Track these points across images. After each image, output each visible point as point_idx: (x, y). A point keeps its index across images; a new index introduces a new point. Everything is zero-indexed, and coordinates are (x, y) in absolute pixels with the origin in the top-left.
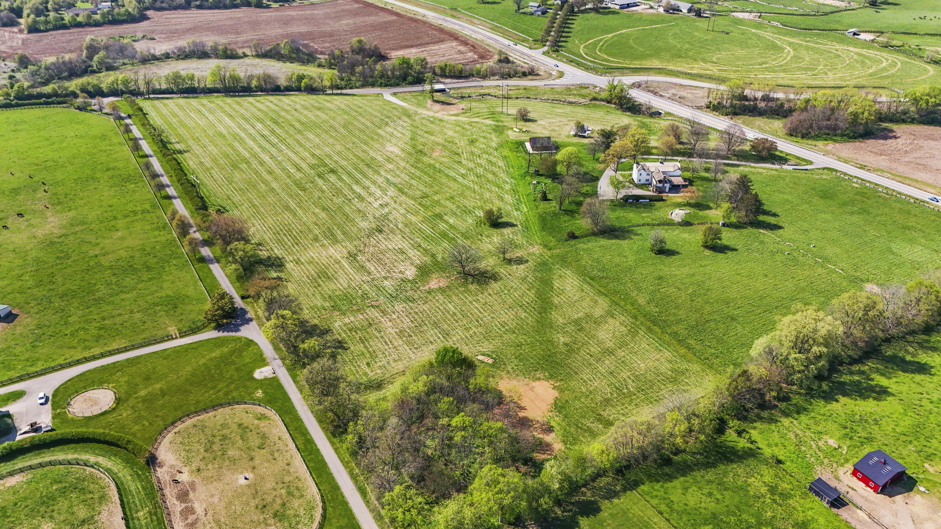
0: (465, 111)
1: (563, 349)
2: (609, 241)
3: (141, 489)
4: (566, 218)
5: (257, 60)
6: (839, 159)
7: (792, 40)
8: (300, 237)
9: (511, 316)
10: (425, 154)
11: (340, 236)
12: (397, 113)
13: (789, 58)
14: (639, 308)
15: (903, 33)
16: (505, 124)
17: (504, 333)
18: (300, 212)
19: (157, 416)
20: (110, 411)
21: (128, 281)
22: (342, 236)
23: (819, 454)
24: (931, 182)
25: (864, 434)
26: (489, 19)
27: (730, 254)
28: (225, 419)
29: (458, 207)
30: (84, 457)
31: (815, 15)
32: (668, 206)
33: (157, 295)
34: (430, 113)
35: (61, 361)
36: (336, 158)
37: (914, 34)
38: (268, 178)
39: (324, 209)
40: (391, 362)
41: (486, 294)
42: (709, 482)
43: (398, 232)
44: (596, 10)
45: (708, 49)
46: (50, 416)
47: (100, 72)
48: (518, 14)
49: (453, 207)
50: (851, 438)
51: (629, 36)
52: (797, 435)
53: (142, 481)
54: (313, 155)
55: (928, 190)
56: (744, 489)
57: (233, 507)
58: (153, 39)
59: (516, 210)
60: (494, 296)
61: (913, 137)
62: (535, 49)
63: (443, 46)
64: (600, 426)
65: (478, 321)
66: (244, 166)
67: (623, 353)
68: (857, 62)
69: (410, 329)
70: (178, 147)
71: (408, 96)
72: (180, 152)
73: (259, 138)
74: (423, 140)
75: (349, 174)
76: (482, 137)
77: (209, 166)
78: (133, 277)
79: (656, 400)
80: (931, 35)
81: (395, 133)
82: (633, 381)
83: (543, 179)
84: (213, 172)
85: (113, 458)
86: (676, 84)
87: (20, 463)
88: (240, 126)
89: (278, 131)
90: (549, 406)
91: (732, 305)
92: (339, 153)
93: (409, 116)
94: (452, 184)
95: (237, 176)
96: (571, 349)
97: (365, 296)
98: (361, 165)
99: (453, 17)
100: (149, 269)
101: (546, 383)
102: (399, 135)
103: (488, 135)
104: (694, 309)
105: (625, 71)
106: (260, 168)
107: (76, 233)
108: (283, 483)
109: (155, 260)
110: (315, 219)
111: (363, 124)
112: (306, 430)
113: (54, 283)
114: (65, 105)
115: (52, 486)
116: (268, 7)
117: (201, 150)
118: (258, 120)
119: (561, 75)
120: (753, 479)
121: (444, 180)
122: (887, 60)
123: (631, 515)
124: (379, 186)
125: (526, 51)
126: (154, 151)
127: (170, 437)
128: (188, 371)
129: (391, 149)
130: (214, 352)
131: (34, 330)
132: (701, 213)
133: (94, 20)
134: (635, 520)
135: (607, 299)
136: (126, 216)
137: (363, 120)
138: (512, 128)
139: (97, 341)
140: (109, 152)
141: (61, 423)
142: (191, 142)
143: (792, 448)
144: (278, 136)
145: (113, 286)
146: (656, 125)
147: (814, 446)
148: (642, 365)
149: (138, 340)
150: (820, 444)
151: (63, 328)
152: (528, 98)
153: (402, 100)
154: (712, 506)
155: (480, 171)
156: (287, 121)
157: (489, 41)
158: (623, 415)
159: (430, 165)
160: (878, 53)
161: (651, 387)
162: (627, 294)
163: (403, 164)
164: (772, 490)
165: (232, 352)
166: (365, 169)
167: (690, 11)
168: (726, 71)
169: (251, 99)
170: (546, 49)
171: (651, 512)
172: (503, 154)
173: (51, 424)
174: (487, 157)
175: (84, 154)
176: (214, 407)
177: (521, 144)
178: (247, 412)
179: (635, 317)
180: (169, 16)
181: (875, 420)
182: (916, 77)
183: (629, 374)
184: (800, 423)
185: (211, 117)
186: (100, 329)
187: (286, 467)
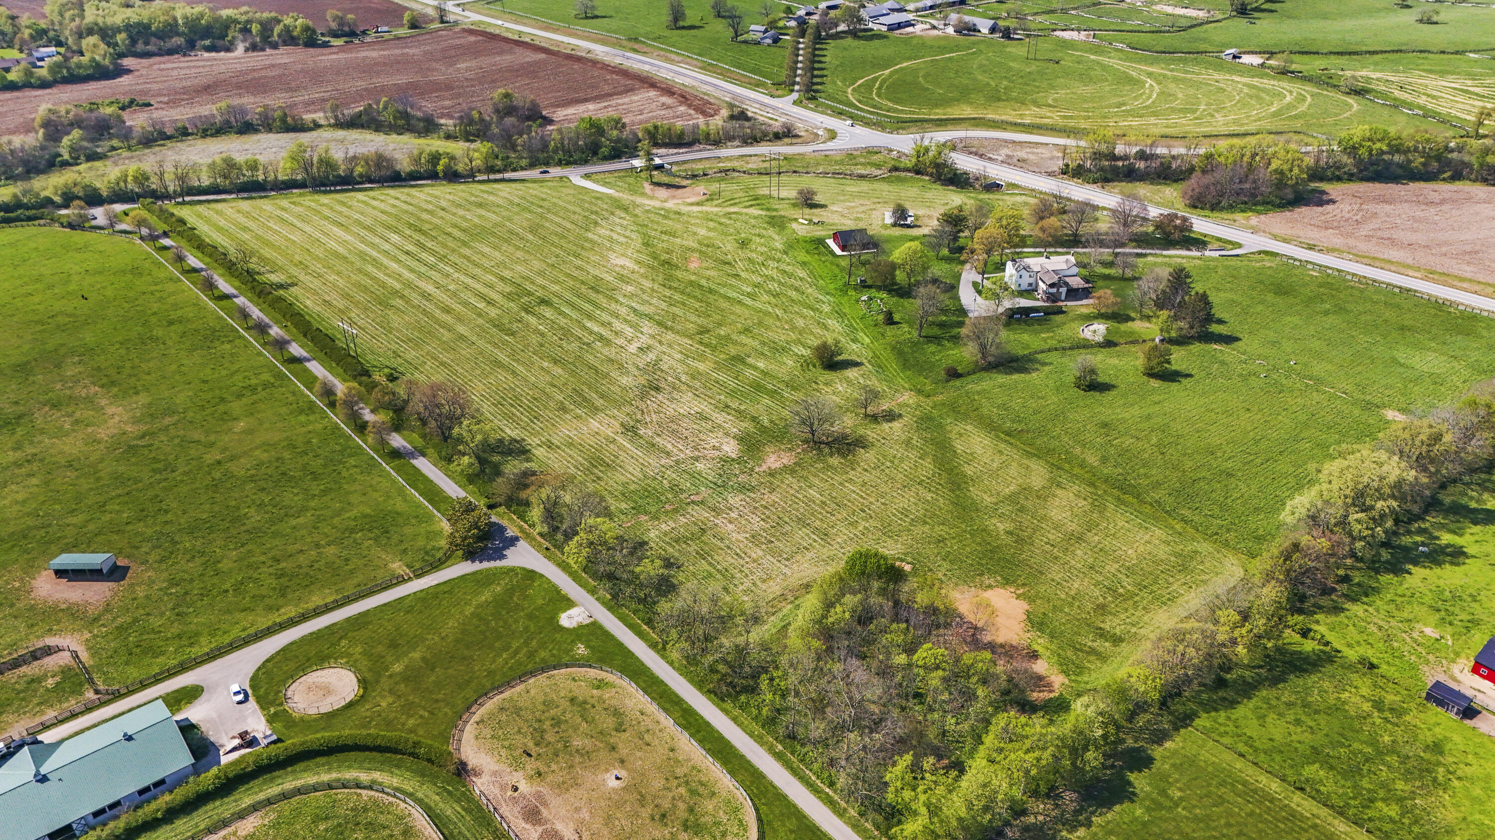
0: (711, 198)
1: (1009, 540)
2: (1009, 377)
3: (463, 813)
4: (932, 348)
5: (341, 133)
6: (1275, 237)
7: (1151, 69)
8: (537, 407)
9: (912, 499)
10: (677, 267)
11: (599, 402)
12: (605, 206)
13: (1155, 96)
14: (1092, 471)
15: (1299, 53)
16: (782, 213)
17: (911, 524)
18: (521, 368)
19: (437, 701)
20: (358, 701)
21: (291, 497)
22: (601, 401)
23: (1420, 649)
24: (1410, 261)
25: (1464, 616)
26: (694, 53)
27: (1185, 381)
28: (546, 694)
29: (763, 343)
30: (350, 775)
31: (1169, 32)
32: (1073, 320)
33: (347, 515)
34: (657, 204)
35: (236, 633)
36: (540, 281)
37: (1314, 53)
38: (448, 319)
39: (555, 362)
40: (758, 583)
41: (859, 470)
42: (1290, 705)
43: (684, 388)
44: (854, 34)
45: (1038, 87)
46: (263, 719)
47: (78, 164)
48: (737, 45)
49: (755, 344)
50: (1451, 624)
51: (915, 71)
52: (1380, 628)
53: (458, 801)
54: (502, 279)
55: (1411, 273)
56: (1337, 709)
57: (617, 823)
58: (149, 105)
59: (853, 341)
60: (874, 472)
61: (1359, 201)
62: (779, 97)
63: (635, 98)
64: (1107, 644)
65: (864, 511)
66: (398, 302)
67: (1096, 538)
68: (1251, 97)
69: (765, 531)
70: (274, 278)
71: (610, 178)
72: (281, 286)
73: (403, 257)
74: (665, 245)
75: (573, 306)
76: (755, 235)
77: (342, 307)
78: (295, 491)
79: (1169, 599)
80: (1338, 53)
81: (615, 236)
82: (1128, 577)
83: (873, 293)
84: (353, 315)
85: (397, 771)
86: (1006, 141)
87: (245, 798)
88: (363, 241)
89: (429, 244)
90: (1023, 625)
91: (1219, 454)
92: (541, 273)
93: (626, 209)
94: (738, 309)
95: (396, 320)
96: (1020, 540)
97: (675, 488)
98: (583, 289)
99: (635, 51)
100: (315, 476)
101: (1002, 591)
102: (622, 239)
103: (764, 232)
104: (1169, 465)
105: (926, 125)
106: (427, 303)
107: (166, 429)
108: (676, 778)
109: (320, 461)
110: (548, 378)
111: (559, 225)
112: (677, 696)
113: (166, 512)
114: (42, 222)
115: (317, 826)
116: (326, 45)
117: (316, 281)
118: (389, 228)
119: (833, 135)
120: (1347, 694)
121: (724, 305)
122: (1291, 92)
123: (1202, 764)
124: (626, 320)
125: (767, 100)
126: (236, 289)
127: (470, 731)
128: (453, 628)
129: (620, 261)
130: (482, 593)
131: (167, 588)
132: (1124, 327)
133: (39, 78)
134: (1210, 769)
135: (1042, 462)
136: (240, 396)
137: (557, 219)
138: (796, 220)
139: (283, 596)
140: (158, 295)
141: (287, 727)
142: (294, 271)
143: (1380, 645)
144: (433, 253)
145: (270, 508)
146: (1001, 203)
147: (1408, 640)
148: (1130, 552)
149: (350, 589)
150: (1415, 635)
151: (215, 580)
152: (795, 172)
153: (603, 185)
154: (1307, 737)
155: (774, 286)
156: (436, 227)
157: (705, 87)
158: (1133, 625)
159: (691, 283)
160: (1275, 83)
161: (1155, 582)
162: (1067, 452)
163: (647, 284)
164: (1378, 705)
165: (510, 592)
166: (593, 295)
167: (993, 30)
168: (1071, 117)
169: (360, 196)
170: (795, 96)
171: (1228, 756)
172: (799, 259)
173: (269, 732)
174: (776, 265)
175: (115, 300)
176: (523, 677)
177: (820, 242)
178: (574, 679)
179: (1092, 485)
180: (162, 66)
181: (1471, 595)
182: (1336, 115)
183: (1116, 566)
184: (1378, 611)
185: (308, 229)
186: (279, 577)
187: (671, 754)
